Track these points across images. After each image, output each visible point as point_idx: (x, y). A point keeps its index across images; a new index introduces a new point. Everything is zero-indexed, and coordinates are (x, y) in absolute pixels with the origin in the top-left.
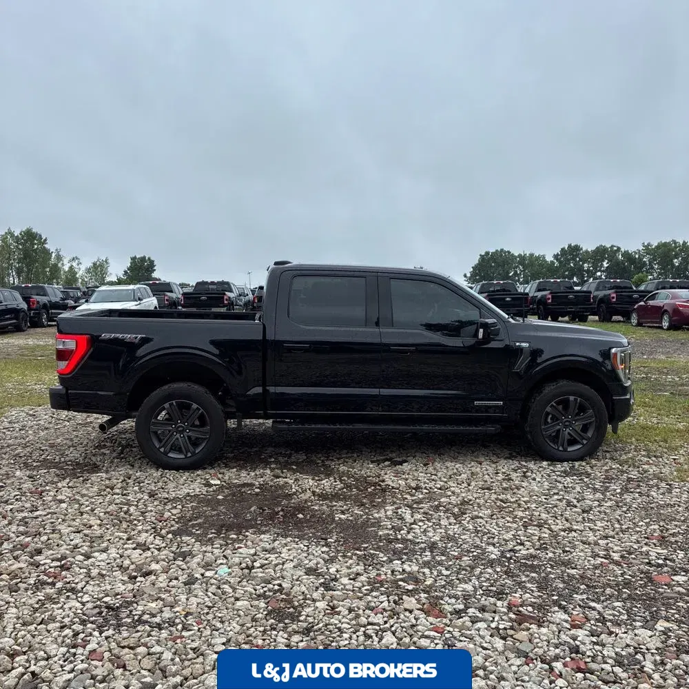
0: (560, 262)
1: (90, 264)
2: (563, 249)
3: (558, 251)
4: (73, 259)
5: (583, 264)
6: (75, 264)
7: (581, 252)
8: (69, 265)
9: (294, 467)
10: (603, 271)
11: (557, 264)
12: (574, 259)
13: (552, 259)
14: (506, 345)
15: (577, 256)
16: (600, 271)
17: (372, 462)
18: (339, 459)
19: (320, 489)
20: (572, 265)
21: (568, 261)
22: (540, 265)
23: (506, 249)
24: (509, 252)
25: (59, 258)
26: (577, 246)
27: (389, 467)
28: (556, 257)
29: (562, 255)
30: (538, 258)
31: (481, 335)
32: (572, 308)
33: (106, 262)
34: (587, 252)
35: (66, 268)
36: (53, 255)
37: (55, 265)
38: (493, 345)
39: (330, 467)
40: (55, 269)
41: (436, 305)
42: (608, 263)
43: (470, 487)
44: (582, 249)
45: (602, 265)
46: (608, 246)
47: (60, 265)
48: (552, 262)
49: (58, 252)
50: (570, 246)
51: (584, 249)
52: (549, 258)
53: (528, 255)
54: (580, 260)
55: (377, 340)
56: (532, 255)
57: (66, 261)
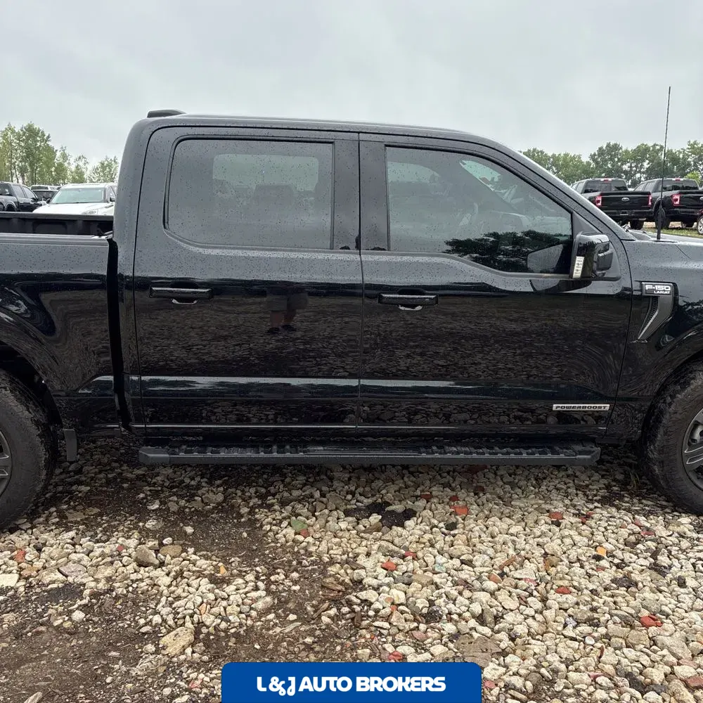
0: (597, 163)
1: (98, 164)
2: (600, 149)
3: (595, 150)
4: (80, 158)
5: (622, 164)
6: (81, 163)
7: (621, 151)
8: (75, 164)
9: (189, 530)
10: (643, 173)
11: (593, 165)
12: (611, 159)
13: (588, 160)
14: (626, 289)
15: (616, 155)
16: (640, 172)
17: (348, 513)
18: (283, 504)
19: (218, 616)
20: (609, 165)
21: (605, 161)
22: (575, 166)
23: (539, 149)
24: (542, 152)
25: (65, 157)
26: (616, 144)
27: (378, 530)
28: (592, 157)
29: (599, 155)
30: (573, 158)
31: (577, 271)
32: (626, 213)
33: (115, 161)
34: (626, 151)
35: (73, 168)
36: (58, 154)
37: (61, 165)
38: (597, 288)
39: (262, 526)
40: (61, 169)
41: (476, 205)
42: (649, 163)
43: (546, 613)
44: (621, 148)
45: (642, 165)
46: (650, 144)
47: (66, 164)
48: (588, 163)
49: (64, 150)
50: (608, 145)
51: (623, 149)
52: (585, 159)
53: (562, 155)
54: (619, 160)
55: (356, 279)
56: (566, 155)
57: (72, 161)
